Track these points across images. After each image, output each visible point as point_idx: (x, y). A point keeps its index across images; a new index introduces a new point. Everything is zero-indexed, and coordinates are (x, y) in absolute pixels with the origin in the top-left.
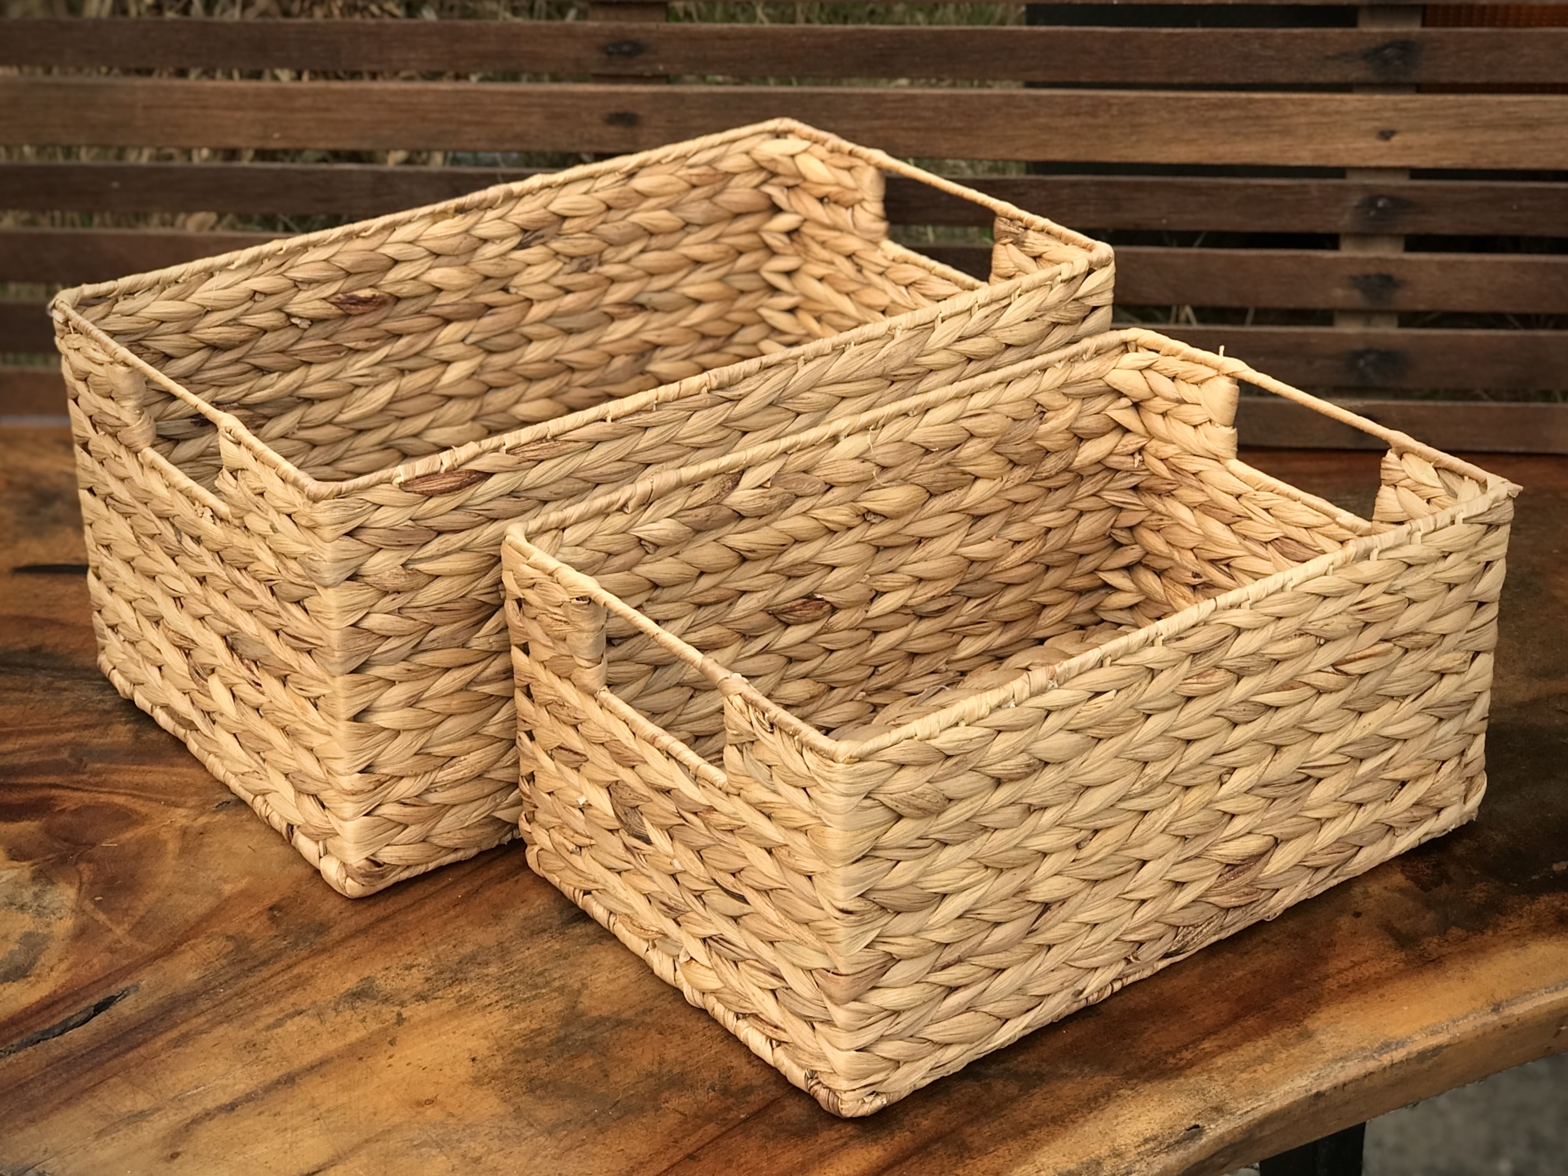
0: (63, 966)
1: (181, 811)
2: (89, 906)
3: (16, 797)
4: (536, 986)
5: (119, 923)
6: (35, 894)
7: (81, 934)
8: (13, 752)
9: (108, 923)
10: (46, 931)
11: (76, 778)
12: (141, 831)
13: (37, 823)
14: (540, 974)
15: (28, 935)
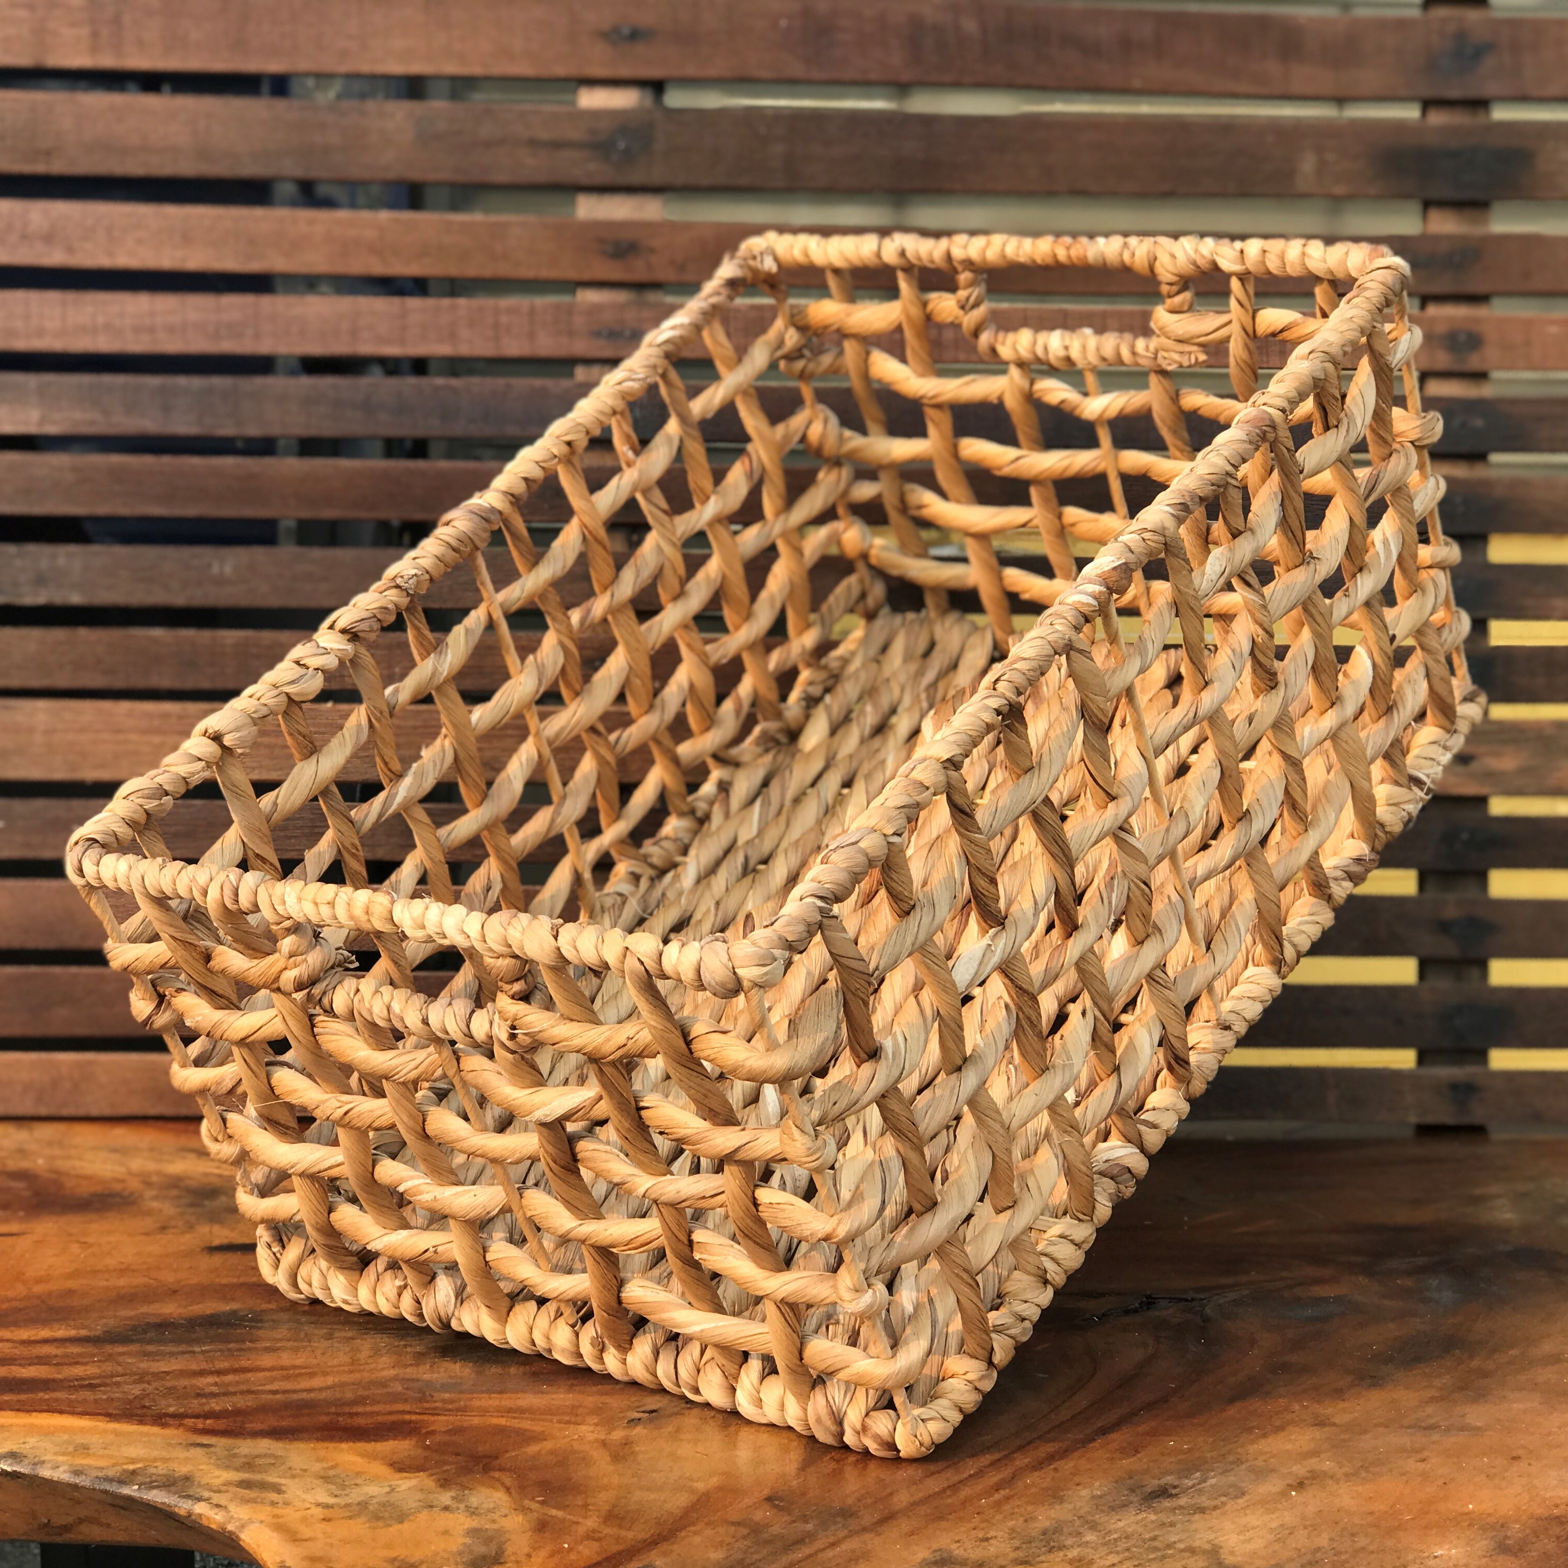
0: (543, 1553)
1: (583, 1428)
2: (535, 1506)
3: (361, 1421)
4: (1156, 1549)
5: (586, 1518)
6: (453, 1498)
7: (542, 1526)
8: (327, 1388)
9: (571, 1517)
10: (495, 1526)
11: (426, 1405)
12: (548, 1445)
13: (407, 1442)
14: (1154, 1538)
15: (474, 1532)
